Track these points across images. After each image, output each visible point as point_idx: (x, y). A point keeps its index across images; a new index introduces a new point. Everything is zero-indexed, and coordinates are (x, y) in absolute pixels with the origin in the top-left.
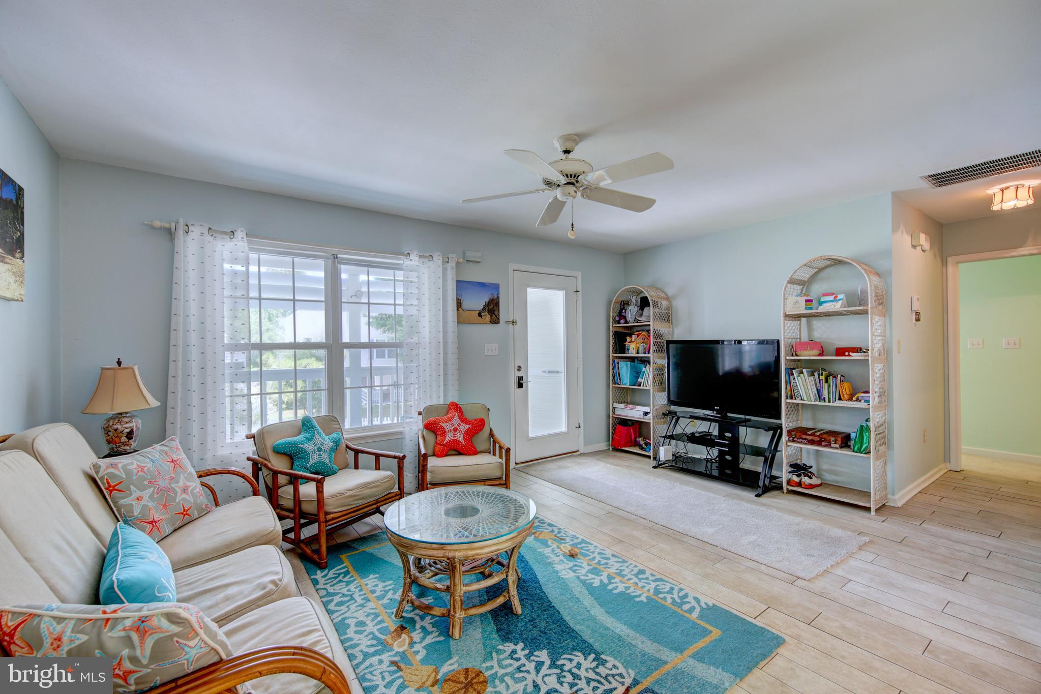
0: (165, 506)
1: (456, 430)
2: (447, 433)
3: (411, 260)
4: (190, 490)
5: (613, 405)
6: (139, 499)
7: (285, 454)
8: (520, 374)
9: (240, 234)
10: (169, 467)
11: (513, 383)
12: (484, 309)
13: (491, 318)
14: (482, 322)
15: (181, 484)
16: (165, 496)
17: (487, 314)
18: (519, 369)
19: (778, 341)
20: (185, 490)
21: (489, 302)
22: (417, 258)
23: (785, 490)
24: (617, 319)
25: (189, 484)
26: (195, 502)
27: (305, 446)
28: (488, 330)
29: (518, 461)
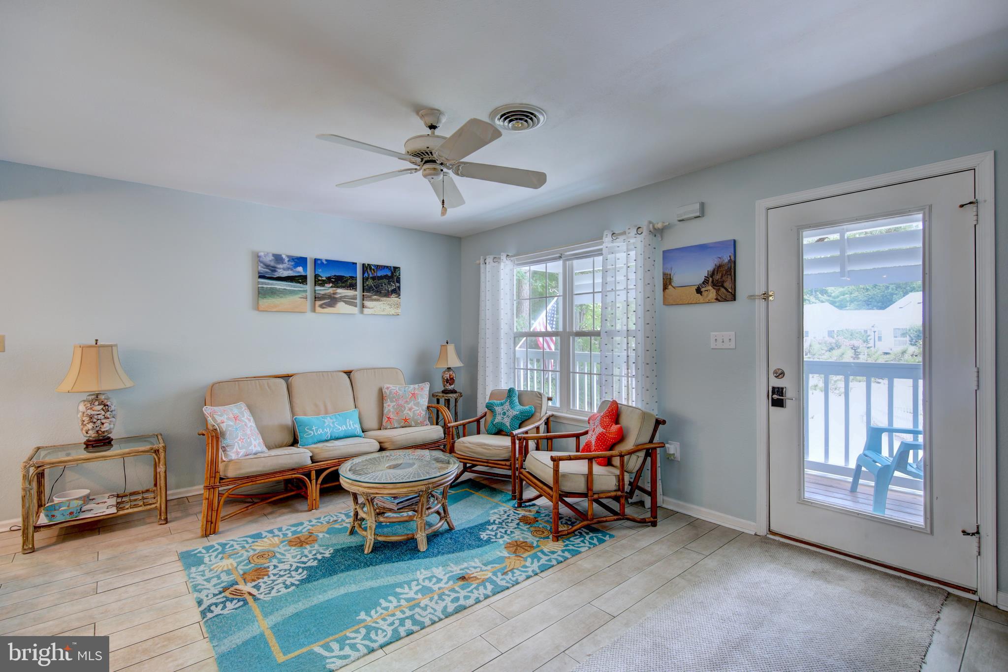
0: (397, 413)
1: (594, 430)
2: (589, 432)
3: (605, 242)
4: (413, 410)
6: (389, 406)
8: (779, 384)
10: (408, 396)
11: (766, 396)
14: (701, 301)
15: (410, 406)
16: (399, 409)
18: (779, 374)
20: (410, 409)
22: (612, 239)
25: (414, 407)
26: (413, 417)
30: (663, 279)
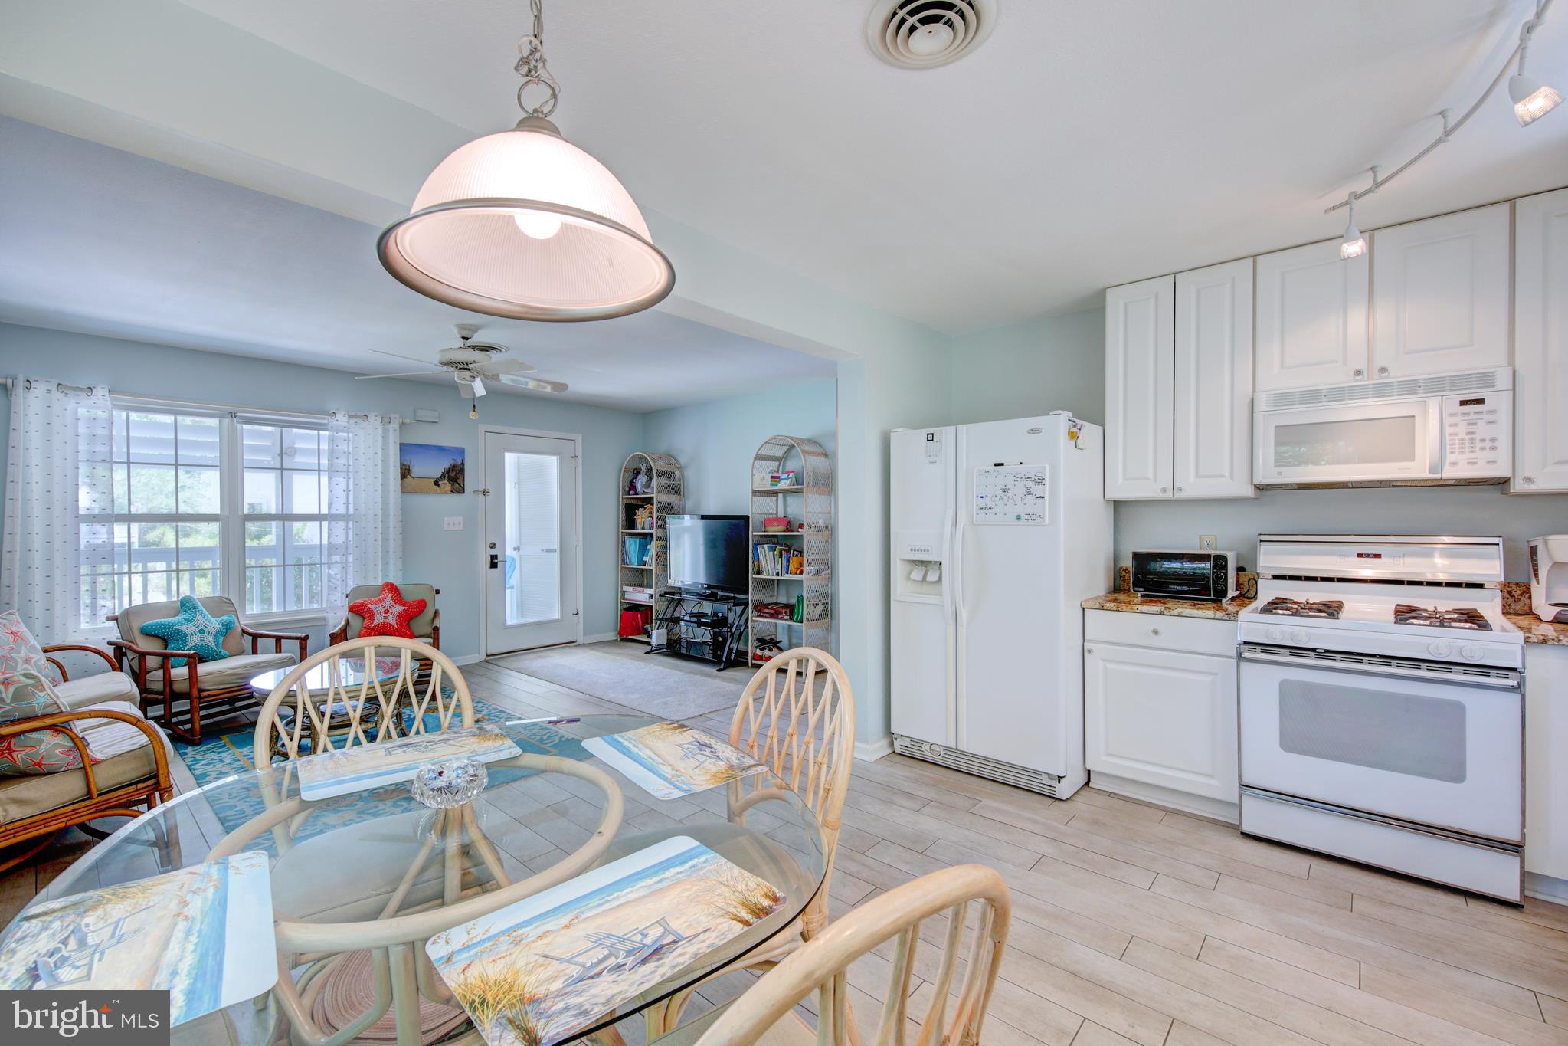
1: (387, 612)
2: (376, 615)
3: (337, 421)
4: (33, 662)
5: (622, 588)
7: (156, 636)
8: (493, 552)
9: (100, 392)
10: (8, 638)
11: (483, 562)
12: (443, 477)
13: (452, 487)
14: (439, 491)
15: (22, 655)
17: (446, 482)
18: (493, 546)
19: (748, 517)
20: (27, 661)
21: (449, 469)
22: (346, 419)
23: (750, 665)
24: (627, 489)
25: (32, 657)
27: (183, 628)
28: (445, 502)
29: (489, 652)
30: (401, 468)
